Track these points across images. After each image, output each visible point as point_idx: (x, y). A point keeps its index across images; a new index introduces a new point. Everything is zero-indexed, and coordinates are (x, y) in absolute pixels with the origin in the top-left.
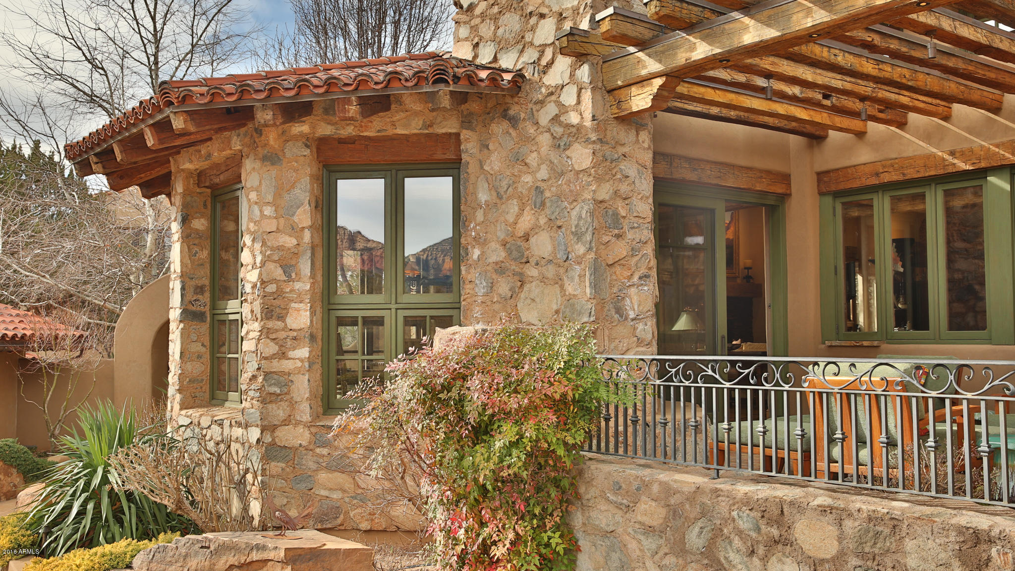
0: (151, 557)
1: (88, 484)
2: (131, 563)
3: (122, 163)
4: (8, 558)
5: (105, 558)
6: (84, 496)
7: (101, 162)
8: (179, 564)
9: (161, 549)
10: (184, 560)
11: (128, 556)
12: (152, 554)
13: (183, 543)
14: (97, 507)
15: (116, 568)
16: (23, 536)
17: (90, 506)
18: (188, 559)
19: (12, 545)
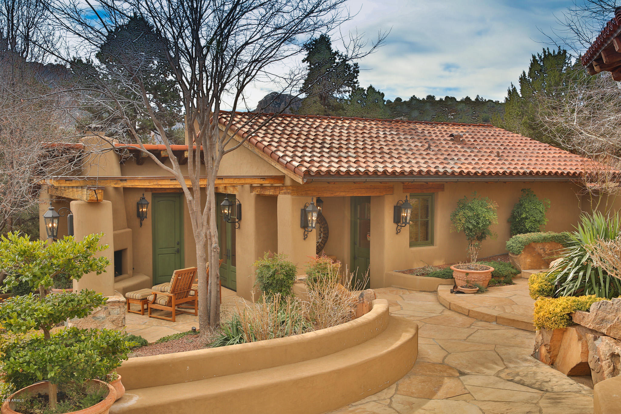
0: (599, 307)
1: (579, 261)
2: (589, 309)
3: (607, 64)
4: (537, 296)
5: (575, 303)
6: (577, 267)
7: (599, 65)
8: (613, 314)
9: (604, 303)
10: (616, 312)
11: (588, 304)
12: (599, 305)
13: (616, 301)
14: (584, 275)
15: (580, 310)
16: (546, 285)
17: (581, 273)
18: (618, 312)
19: (539, 289)
